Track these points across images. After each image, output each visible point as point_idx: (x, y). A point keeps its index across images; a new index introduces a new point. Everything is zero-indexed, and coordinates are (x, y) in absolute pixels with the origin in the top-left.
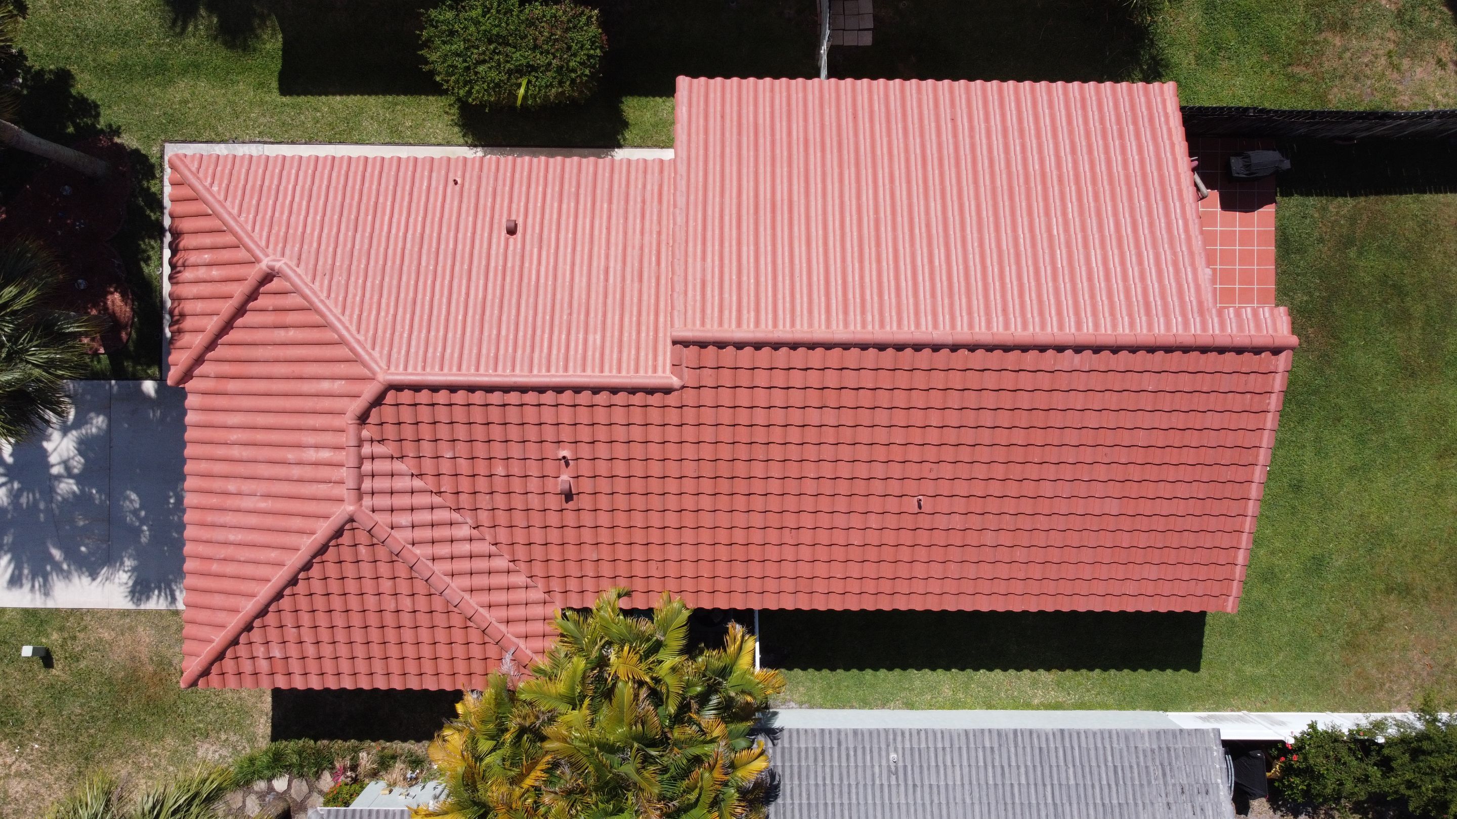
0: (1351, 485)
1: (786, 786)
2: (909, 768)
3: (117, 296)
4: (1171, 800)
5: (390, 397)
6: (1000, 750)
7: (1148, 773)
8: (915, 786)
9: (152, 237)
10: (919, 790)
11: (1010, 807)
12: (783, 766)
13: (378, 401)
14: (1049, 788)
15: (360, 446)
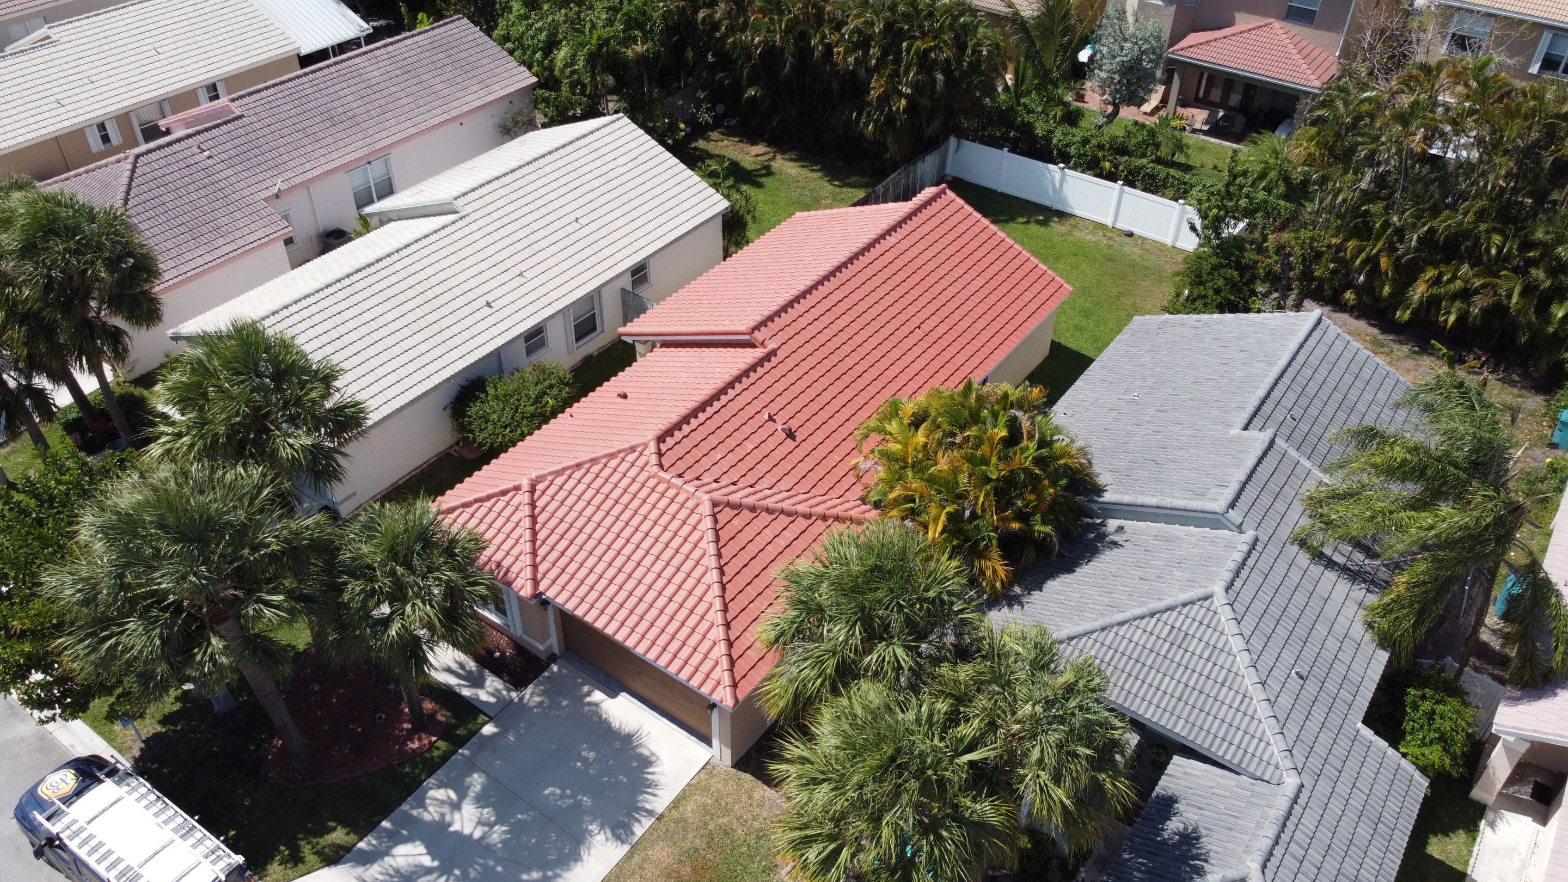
5: (663, 446)
13: (660, 453)
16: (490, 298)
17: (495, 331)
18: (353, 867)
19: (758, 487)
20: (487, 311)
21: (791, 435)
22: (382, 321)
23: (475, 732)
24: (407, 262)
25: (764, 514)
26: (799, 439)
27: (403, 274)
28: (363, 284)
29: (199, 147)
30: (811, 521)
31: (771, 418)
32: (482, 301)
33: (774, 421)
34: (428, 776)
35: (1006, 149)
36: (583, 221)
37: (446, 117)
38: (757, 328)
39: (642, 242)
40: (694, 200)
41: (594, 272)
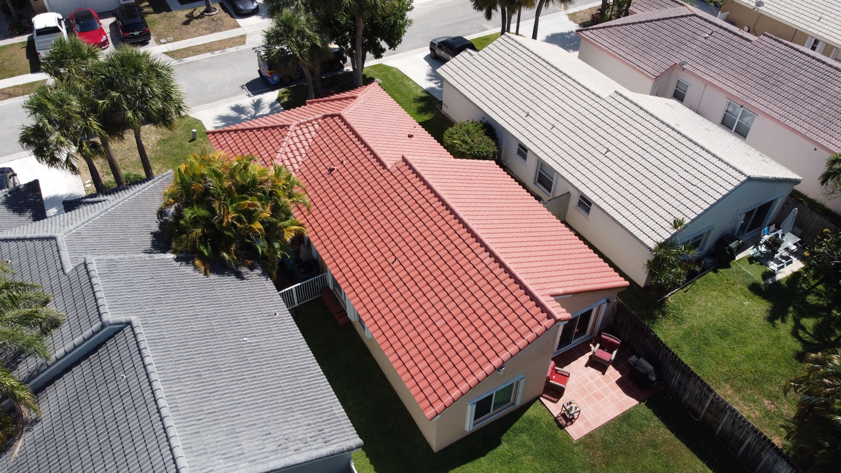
5: (336, 118)
13: (333, 116)
15: (309, 122)
16: (532, 114)
17: (509, 119)
20: (524, 115)
21: (331, 170)
26: (327, 176)
29: (713, 32)
31: (342, 164)
36: (608, 154)
37: (803, 131)
38: (404, 159)
39: (594, 188)
40: (650, 223)
41: (560, 160)
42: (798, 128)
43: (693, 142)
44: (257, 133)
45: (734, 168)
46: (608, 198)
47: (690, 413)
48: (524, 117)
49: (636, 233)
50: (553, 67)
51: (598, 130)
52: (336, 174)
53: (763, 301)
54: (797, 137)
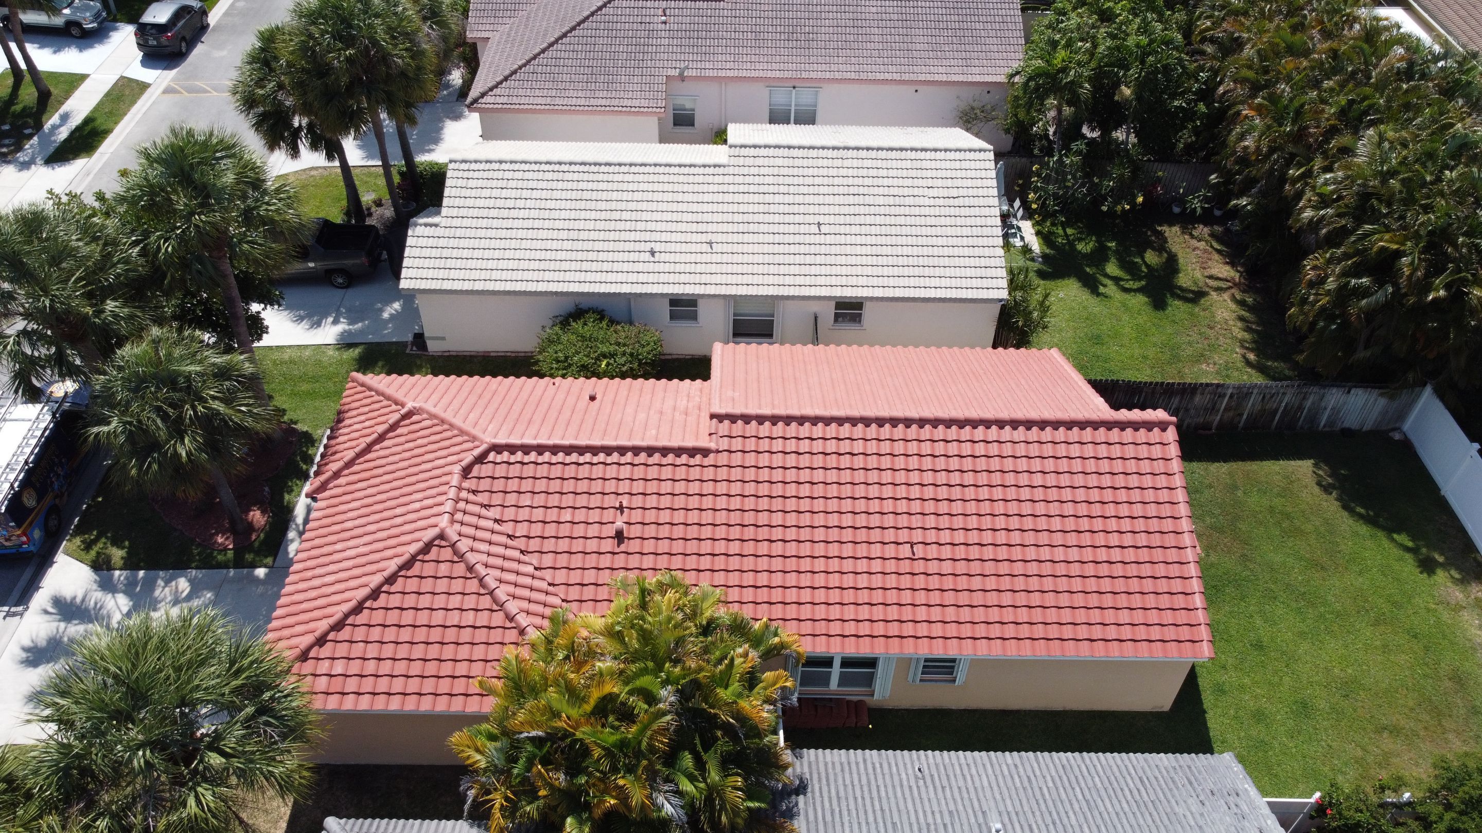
0: (1304, 646)
1: (814, 786)
2: (936, 776)
3: (258, 513)
4: (1202, 798)
5: (492, 456)
6: (1023, 764)
7: (1174, 782)
8: (943, 788)
9: (300, 479)
10: (948, 790)
11: (1041, 802)
12: (811, 774)
13: (480, 459)
14: (1078, 789)
15: (457, 502)
16: (657, 247)
17: (633, 278)
18: (95, 581)
19: (526, 558)
20: (647, 256)
21: (619, 536)
22: (555, 214)
23: (254, 566)
24: (630, 178)
25: (475, 581)
26: (623, 547)
27: (615, 186)
28: (576, 176)
29: (664, 10)
30: (508, 625)
31: (621, 508)
32: (648, 246)
33: (622, 513)
34: (197, 568)
35: (1477, 446)
36: (824, 229)
37: (896, 77)
38: (719, 417)
39: (862, 281)
40: (969, 272)
41: (780, 280)
42: (888, 76)
43: (897, 150)
44: (376, 605)
45: (970, 150)
46: (892, 281)
47: (1201, 432)
48: (652, 259)
49: (970, 294)
50: (600, 165)
51: (772, 208)
52: (636, 531)
53: (1066, 282)
54: (894, 88)
